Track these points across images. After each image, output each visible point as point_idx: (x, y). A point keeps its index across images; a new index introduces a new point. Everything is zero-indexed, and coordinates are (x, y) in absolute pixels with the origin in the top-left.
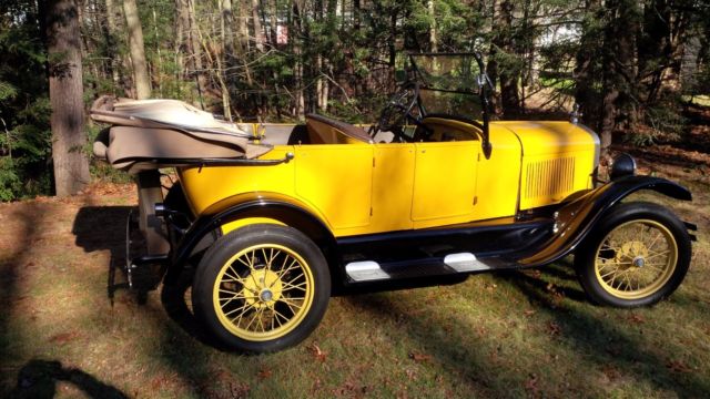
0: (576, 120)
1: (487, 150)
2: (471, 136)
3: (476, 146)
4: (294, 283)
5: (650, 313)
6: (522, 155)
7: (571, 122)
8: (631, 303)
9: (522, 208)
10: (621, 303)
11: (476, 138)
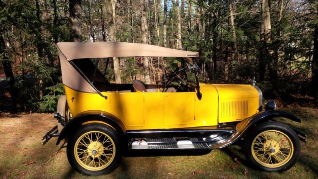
0: (254, 84)
1: (199, 96)
2: (192, 90)
3: (194, 94)
4: (108, 148)
5: (279, 175)
6: (219, 99)
7: (252, 84)
8: (271, 170)
9: (220, 122)
10: (267, 169)
11: (194, 91)
